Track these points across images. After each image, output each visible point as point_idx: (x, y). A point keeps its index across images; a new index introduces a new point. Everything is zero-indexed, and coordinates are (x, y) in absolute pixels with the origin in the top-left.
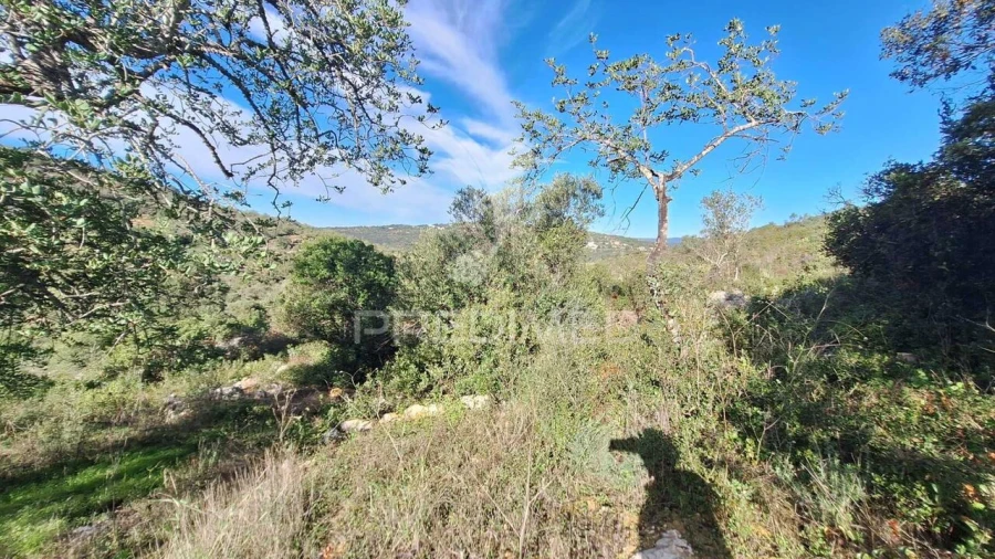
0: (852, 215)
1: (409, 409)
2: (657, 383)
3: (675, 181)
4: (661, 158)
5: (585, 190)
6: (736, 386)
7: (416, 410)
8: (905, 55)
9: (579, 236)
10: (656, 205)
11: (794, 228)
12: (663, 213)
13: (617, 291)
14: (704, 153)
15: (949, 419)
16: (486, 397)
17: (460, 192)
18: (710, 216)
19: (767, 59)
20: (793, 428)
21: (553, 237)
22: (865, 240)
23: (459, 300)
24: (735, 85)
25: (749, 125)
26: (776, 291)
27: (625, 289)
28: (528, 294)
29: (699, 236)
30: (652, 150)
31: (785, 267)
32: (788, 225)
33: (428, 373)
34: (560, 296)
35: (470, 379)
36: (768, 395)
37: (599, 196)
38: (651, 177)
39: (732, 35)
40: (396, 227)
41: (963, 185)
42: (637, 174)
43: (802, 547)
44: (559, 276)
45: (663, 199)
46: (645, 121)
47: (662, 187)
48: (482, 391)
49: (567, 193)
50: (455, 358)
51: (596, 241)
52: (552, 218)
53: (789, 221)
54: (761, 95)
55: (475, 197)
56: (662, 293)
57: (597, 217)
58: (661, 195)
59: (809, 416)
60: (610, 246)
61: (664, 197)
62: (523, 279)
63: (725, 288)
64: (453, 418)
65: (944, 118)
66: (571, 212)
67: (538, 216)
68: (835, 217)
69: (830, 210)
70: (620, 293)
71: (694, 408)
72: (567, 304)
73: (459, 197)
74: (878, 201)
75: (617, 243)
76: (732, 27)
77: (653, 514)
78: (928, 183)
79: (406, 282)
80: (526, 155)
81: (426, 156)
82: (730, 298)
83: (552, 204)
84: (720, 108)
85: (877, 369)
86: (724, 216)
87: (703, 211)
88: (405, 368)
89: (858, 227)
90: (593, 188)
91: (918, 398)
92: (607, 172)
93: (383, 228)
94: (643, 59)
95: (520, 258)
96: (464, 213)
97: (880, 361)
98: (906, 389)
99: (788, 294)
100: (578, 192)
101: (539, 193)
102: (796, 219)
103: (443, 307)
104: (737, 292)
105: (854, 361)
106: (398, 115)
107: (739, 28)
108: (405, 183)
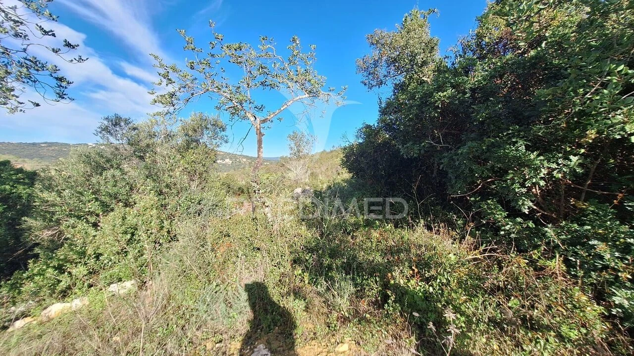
0: (351, 148)
1: (48, 309)
2: (259, 249)
3: (268, 124)
4: (260, 109)
5: (214, 125)
6: (299, 244)
7: (56, 308)
8: (365, 74)
9: (211, 155)
10: (256, 138)
11: (334, 153)
12: (260, 142)
13: (241, 191)
14: (282, 109)
15: (385, 242)
16: (133, 282)
17: (107, 119)
18: (293, 145)
19: (311, 62)
20: (327, 261)
21: (191, 156)
22: (356, 160)
23: (107, 206)
24: (297, 73)
25: (305, 96)
26: (325, 186)
27: (245, 190)
28: (172, 197)
29: (289, 156)
30: (256, 103)
31: (330, 173)
32: (332, 152)
33: (70, 273)
34: (198, 197)
35: (116, 270)
36: (316, 246)
37: (223, 130)
38: (253, 120)
39: (294, 45)
40: (51, 144)
41: (387, 136)
42: (245, 118)
43: (327, 328)
44: (197, 182)
45: (261, 134)
46: (248, 84)
47: (259, 126)
48: (129, 278)
49: (202, 126)
50: (101, 254)
51: (231, 159)
52: (191, 143)
53: (332, 149)
54: (309, 81)
55: (122, 124)
56: (261, 192)
57: (223, 143)
58: (258, 132)
59: (334, 254)
60: (240, 162)
61: (260, 133)
62: (167, 186)
63: (302, 186)
64: (97, 307)
65: (380, 106)
66: (205, 139)
67: (180, 141)
68: (345, 149)
69: (343, 145)
70: (243, 192)
71: (278, 261)
72: (203, 202)
73: (106, 123)
74: (361, 142)
75: (245, 160)
76: (294, 40)
77: (250, 338)
78: (376, 134)
79: (45, 195)
80: (164, 96)
81: (64, 84)
82: (303, 192)
83: (190, 133)
84: (289, 84)
85: (362, 223)
86: (299, 146)
87: (289, 142)
88: (41, 273)
89: (353, 154)
90: (220, 124)
91: (375, 234)
92: (227, 115)
93: (34, 144)
94: (245, 47)
95: (164, 171)
96: (112, 134)
97: (363, 219)
98: (372, 231)
99: (329, 187)
100: (209, 126)
101: (179, 124)
102: (335, 149)
103: (91, 213)
104: (307, 188)
105: (353, 220)
106: (27, 42)
107: (298, 42)
108: (38, 105)
